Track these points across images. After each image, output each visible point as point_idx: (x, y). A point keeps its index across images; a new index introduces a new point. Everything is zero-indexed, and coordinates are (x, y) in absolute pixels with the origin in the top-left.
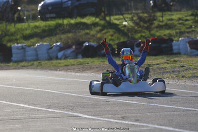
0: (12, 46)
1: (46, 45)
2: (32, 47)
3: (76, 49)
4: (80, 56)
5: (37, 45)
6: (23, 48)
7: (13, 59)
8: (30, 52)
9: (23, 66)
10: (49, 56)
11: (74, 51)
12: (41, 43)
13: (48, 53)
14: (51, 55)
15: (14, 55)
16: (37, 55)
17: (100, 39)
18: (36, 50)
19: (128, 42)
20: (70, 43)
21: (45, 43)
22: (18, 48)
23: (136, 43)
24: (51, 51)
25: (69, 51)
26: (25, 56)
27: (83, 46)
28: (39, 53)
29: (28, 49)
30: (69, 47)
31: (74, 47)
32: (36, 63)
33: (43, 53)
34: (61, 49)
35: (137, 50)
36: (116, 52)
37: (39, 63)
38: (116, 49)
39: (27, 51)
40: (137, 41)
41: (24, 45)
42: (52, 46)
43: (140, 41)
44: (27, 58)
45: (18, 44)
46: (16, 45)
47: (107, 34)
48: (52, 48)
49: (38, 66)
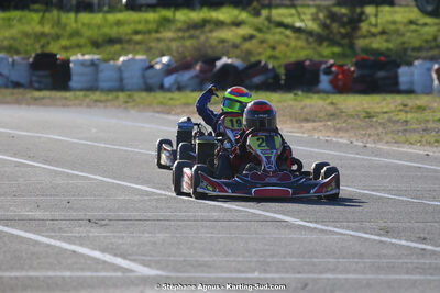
0: (73, 58)
1: (141, 60)
2: (112, 62)
3: (201, 71)
5: (122, 59)
6: (93, 64)
7: (72, 84)
8: (107, 74)
9: (96, 101)
10: (145, 83)
11: (197, 76)
12: (130, 56)
13: (144, 77)
14: (153, 81)
15: (74, 78)
16: (121, 80)
17: (249, 53)
18: (120, 69)
19: (307, 63)
20: (189, 59)
21: (139, 57)
22: (83, 63)
23: (324, 66)
24: (150, 72)
25: (186, 76)
26: (96, 80)
27: (214, 66)
28: (126, 75)
29: (103, 66)
30: (186, 66)
31: (198, 67)
32: (122, 95)
33: (133, 77)
34: (169, 70)
35: (325, 80)
36: (282, 82)
37: (129, 96)
38: (283, 77)
39: (102, 71)
40: (325, 62)
41: (96, 57)
42: (153, 62)
43: (332, 61)
44: (102, 85)
45: (83, 55)
46: (80, 57)
47: (265, 45)
48: (151, 67)
49: (127, 102)
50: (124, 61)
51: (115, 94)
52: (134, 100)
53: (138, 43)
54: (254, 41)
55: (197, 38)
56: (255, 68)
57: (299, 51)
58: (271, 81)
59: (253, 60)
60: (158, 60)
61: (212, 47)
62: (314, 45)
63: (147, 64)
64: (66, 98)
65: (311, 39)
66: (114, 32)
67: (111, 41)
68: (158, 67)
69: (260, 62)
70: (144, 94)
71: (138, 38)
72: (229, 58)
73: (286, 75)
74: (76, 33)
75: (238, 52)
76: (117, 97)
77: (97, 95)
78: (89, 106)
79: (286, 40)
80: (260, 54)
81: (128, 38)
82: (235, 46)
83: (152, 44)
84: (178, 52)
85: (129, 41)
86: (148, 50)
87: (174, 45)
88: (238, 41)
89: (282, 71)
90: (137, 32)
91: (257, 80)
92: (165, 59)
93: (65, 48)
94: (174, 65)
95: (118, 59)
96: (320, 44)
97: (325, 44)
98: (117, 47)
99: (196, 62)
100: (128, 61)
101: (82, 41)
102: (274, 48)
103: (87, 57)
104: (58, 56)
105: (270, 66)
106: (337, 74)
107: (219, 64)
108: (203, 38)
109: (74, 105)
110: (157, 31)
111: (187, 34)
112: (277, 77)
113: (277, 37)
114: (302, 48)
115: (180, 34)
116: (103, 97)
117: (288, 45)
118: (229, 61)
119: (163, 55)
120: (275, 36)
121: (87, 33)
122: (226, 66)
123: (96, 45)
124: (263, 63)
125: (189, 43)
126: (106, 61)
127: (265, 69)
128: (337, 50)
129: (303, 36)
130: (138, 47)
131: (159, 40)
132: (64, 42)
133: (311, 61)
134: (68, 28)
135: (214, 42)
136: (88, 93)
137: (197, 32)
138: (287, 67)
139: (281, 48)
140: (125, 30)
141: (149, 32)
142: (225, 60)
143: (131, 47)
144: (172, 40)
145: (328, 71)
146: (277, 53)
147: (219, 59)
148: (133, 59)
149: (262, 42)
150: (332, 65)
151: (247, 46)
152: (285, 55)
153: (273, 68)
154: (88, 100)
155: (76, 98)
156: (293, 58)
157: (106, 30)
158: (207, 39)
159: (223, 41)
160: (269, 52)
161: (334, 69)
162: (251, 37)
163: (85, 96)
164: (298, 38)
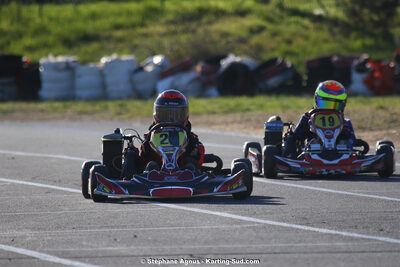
0: (42, 61)
1: (128, 61)
2: (92, 65)
3: (204, 73)
4: (213, 91)
5: (104, 60)
6: (68, 67)
7: (43, 93)
8: (86, 79)
10: (134, 89)
11: (197, 79)
12: (114, 56)
13: (131, 81)
14: (141, 87)
15: (45, 85)
16: (104, 86)
17: (259, 49)
18: (101, 73)
19: (335, 59)
20: (187, 58)
21: (125, 57)
22: (56, 67)
23: (356, 63)
24: (139, 76)
25: (185, 79)
26: (72, 87)
27: (220, 65)
28: (109, 80)
29: (81, 70)
30: (184, 67)
31: (199, 68)
32: (112, 106)
33: (119, 82)
34: (163, 72)
35: (357, 79)
36: (304, 84)
37: (121, 105)
38: (305, 78)
39: (80, 76)
40: (358, 58)
41: (71, 59)
42: (142, 64)
43: (365, 56)
44: (79, 93)
45: (56, 56)
46: (51, 59)
47: (278, 39)
48: (141, 69)
49: (119, 114)
50: (107, 63)
51: (103, 104)
52: (128, 111)
53: (120, 40)
54: (265, 34)
55: (194, 32)
56: (270, 66)
57: (320, 44)
58: (290, 83)
59: (266, 57)
60: (148, 60)
61: (213, 42)
62: (339, 37)
63: (135, 67)
64: (42, 111)
65: (336, 30)
66: (90, 27)
67: (87, 38)
68: (149, 69)
69: (275, 60)
70: (138, 103)
71: (119, 34)
72: (236, 55)
73: (309, 75)
74: (42, 30)
75: (245, 47)
76: (106, 108)
77: (80, 106)
78: (72, 119)
79: (304, 32)
80: (273, 50)
81: (107, 34)
82: (242, 41)
83: (137, 41)
84: (172, 50)
85: (109, 38)
86: (134, 49)
87: (166, 42)
88: (244, 34)
89: (302, 70)
90: (118, 27)
91: (273, 81)
92: (157, 60)
93: (30, 49)
94: (169, 66)
95: (99, 60)
96: (347, 35)
97: (353, 35)
98: (95, 46)
99: (195, 61)
100: (112, 62)
101: (51, 39)
102: (289, 42)
103: (60, 59)
104: (25, 59)
105: (289, 64)
106: (372, 72)
107: (225, 63)
108: (201, 31)
109: (54, 119)
110: (143, 25)
111: (180, 28)
112: (297, 77)
113: (293, 28)
114: (326, 41)
115: (172, 28)
116: (89, 107)
117: (306, 38)
118: (238, 59)
119: (154, 54)
120: (289, 27)
121: (56, 29)
122: (233, 65)
123: (68, 43)
124: (280, 60)
125: (184, 38)
126: (84, 63)
127: (283, 68)
128: (369, 41)
129: (325, 27)
130: (120, 45)
131: (146, 36)
132: (28, 41)
133: (339, 55)
134: (32, 24)
135: (216, 37)
136: (68, 104)
137: (193, 25)
138: (310, 64)
139: (299, 42)
140: (102, 24)
141: (133, 26)
142: (232, 59)
143: (111, 46)
144: (164, 35)
145: (361, 69)
146: (294, 48)
147: (224, 57)
148: (117, 61)
149: (274, 34)
150: (366, 61)
151: (255, 40)
152: (304, 51)
153: (293, 66)
154: (69, 112)
155: (55, 110)
156: (314, 54)
157: (79, 25)
158: (207, 33)
159: (225, 35)
160: (284, 47)
161: (369, 66)
162: (261, 29)
163: (65, 107)
164: (318, 29)
